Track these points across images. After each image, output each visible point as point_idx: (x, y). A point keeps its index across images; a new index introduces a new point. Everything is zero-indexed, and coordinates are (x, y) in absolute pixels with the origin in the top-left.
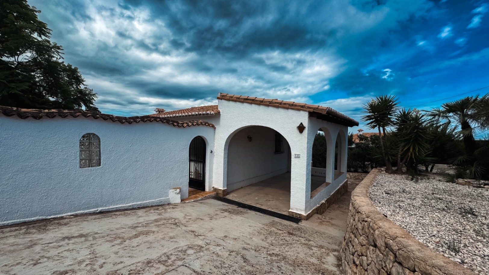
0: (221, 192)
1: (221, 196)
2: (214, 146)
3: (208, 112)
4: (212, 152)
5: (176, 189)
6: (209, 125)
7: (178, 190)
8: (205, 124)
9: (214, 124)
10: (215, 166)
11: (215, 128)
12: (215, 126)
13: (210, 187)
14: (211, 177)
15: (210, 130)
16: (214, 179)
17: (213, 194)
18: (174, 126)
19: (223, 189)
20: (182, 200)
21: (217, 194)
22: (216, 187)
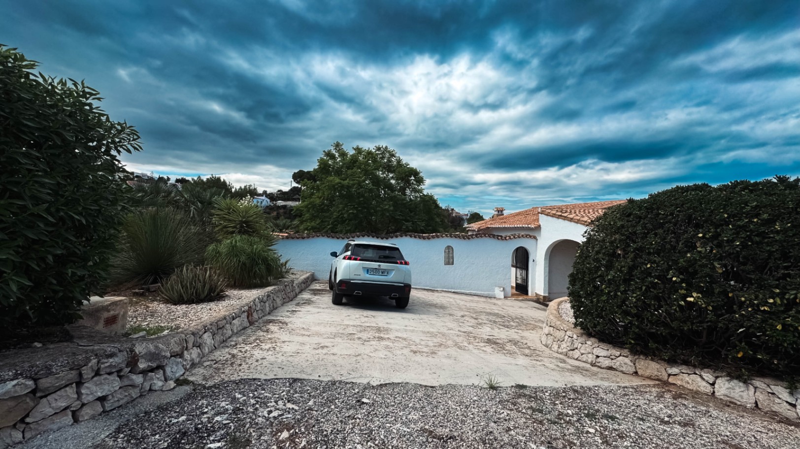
0: (542, 297)
1: (541, 301)
2: (536, 256)
3: (530, 226)
4: (534, 261)
5: (500, 287)
6: (530, 237)
7: (502, 289)
8: (526, 236)
9: (536, 235)
10: (537, 274)
11: (537, 240)
12: (538, 238)
13: (532, 292)
14: (534, 283)
15: (532, 241)
16: (537, 285)
17: (535, 298)
18: (498, 239)
19: (543, 295)
20: (505, 297)
21: (538, 299)
22: (538, 293)
